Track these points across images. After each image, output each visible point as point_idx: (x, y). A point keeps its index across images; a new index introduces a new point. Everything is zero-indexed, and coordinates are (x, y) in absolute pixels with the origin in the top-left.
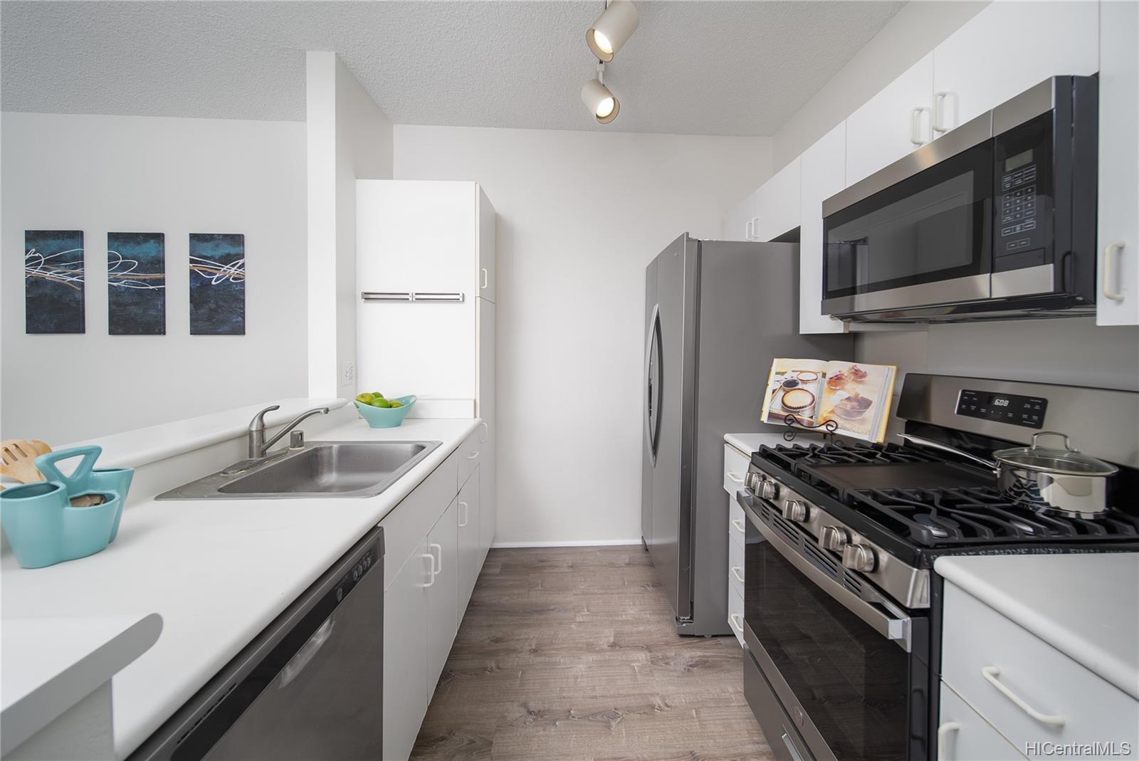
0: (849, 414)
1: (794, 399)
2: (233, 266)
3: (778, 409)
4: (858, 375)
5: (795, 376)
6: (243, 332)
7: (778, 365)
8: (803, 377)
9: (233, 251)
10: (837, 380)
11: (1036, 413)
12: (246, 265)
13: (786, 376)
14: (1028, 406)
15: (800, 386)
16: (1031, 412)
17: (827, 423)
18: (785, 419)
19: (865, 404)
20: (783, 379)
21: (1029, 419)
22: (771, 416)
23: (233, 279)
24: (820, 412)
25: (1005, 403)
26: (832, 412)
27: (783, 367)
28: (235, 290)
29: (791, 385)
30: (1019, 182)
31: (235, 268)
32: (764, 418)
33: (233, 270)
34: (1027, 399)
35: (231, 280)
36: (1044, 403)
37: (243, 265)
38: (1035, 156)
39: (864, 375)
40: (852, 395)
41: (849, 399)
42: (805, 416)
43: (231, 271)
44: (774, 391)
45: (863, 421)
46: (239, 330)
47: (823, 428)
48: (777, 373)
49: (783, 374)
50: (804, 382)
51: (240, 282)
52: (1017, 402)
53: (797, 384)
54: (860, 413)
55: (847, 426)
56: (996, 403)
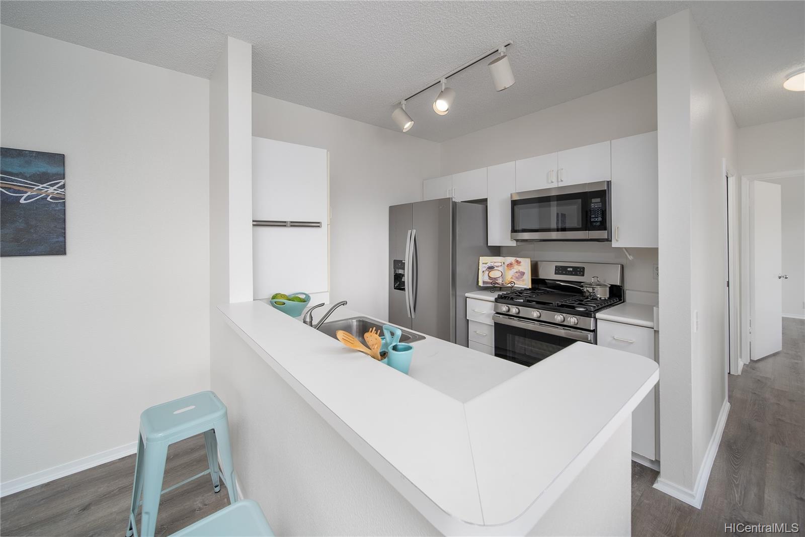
0: (517, 278)
1: (494, 274)
2: (52, 185)
3: (487, 279)
4: (518, 262)
5: (492, 264)
6: (63, 252)
7: (483, 259)
8: (496, 264)
9: (52, 170)
10: (510, 265)
11: (582, 271)
12: (66, 185)
13: (488, 264)
14: (579, 270)
15: (496, 268)
16: (580, 271)
17: (511, 283)
18: (491, 283)
19: (523, 274)
20: (487, 266)
21: (580, 274)
22: (484, 282)
23: (51, 199)
24: (507, 279)
25: (571, 269)
26: (512, 278)
27: (486, 261)
28: (55, 210)
29: (491, 268)
30: (596, 206)
31: (55, 187)
32: (481, 284)
33: (51, 190)
34: (578, 267)
35: (49, 199)
36: (584, 268)
37: (63, 187)
38: (601, 200)
39: (520, 263)
40: (517, 271)
41: (516, 272)
42: (500, 281)
43: (49, 190)
44: (483, 272)
45: (523, 281)
46: (60, 249)
47: (509, 285)
48: (483, 264)
49: (486, 264)
50: (497, 266)
51: (60, 203)
52: (575, 268)
53: (494, 268)
54: (522, 277)
55: (518, 283)
56: (568, 269)
